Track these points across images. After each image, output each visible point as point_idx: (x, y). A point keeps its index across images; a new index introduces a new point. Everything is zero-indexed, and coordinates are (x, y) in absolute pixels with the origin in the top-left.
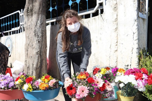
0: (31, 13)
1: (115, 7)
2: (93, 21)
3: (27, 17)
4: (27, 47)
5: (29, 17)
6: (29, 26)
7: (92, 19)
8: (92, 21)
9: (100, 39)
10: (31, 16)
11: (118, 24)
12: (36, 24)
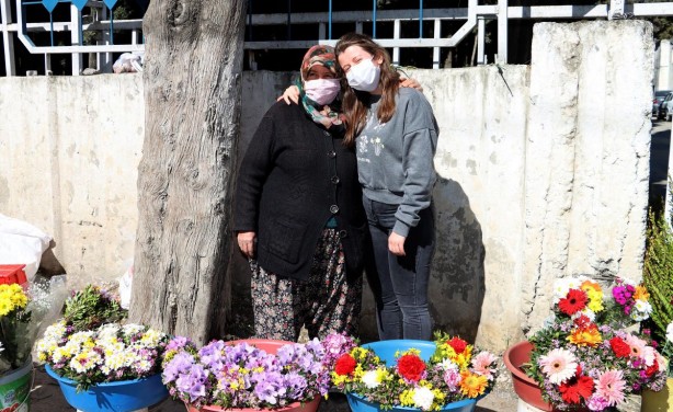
0: (189, 29)
1: (573, 54)
2: (454, 85)
3: (165, 43)
4: (162, 180)
5: (177, 45)
6: (180, 86)
7: (454, 77)
8: (451, 82)
9: (493, 158)
10: (186, 43)
11: (580, 119)
12: (215, 83)
